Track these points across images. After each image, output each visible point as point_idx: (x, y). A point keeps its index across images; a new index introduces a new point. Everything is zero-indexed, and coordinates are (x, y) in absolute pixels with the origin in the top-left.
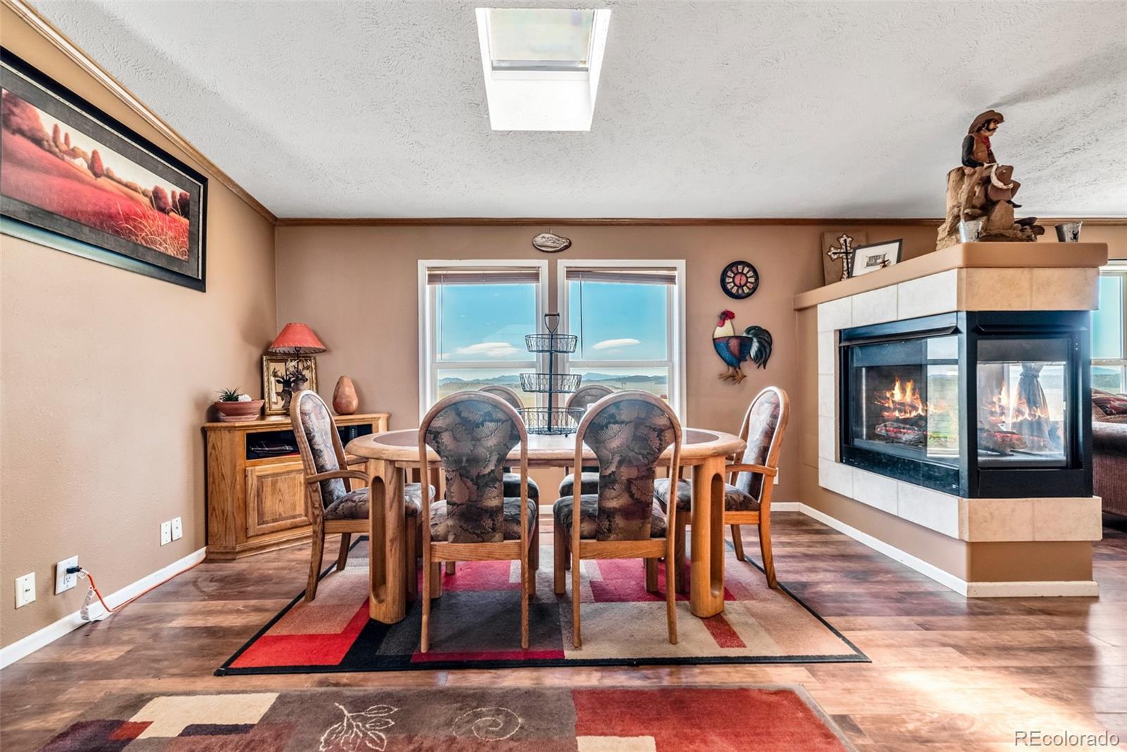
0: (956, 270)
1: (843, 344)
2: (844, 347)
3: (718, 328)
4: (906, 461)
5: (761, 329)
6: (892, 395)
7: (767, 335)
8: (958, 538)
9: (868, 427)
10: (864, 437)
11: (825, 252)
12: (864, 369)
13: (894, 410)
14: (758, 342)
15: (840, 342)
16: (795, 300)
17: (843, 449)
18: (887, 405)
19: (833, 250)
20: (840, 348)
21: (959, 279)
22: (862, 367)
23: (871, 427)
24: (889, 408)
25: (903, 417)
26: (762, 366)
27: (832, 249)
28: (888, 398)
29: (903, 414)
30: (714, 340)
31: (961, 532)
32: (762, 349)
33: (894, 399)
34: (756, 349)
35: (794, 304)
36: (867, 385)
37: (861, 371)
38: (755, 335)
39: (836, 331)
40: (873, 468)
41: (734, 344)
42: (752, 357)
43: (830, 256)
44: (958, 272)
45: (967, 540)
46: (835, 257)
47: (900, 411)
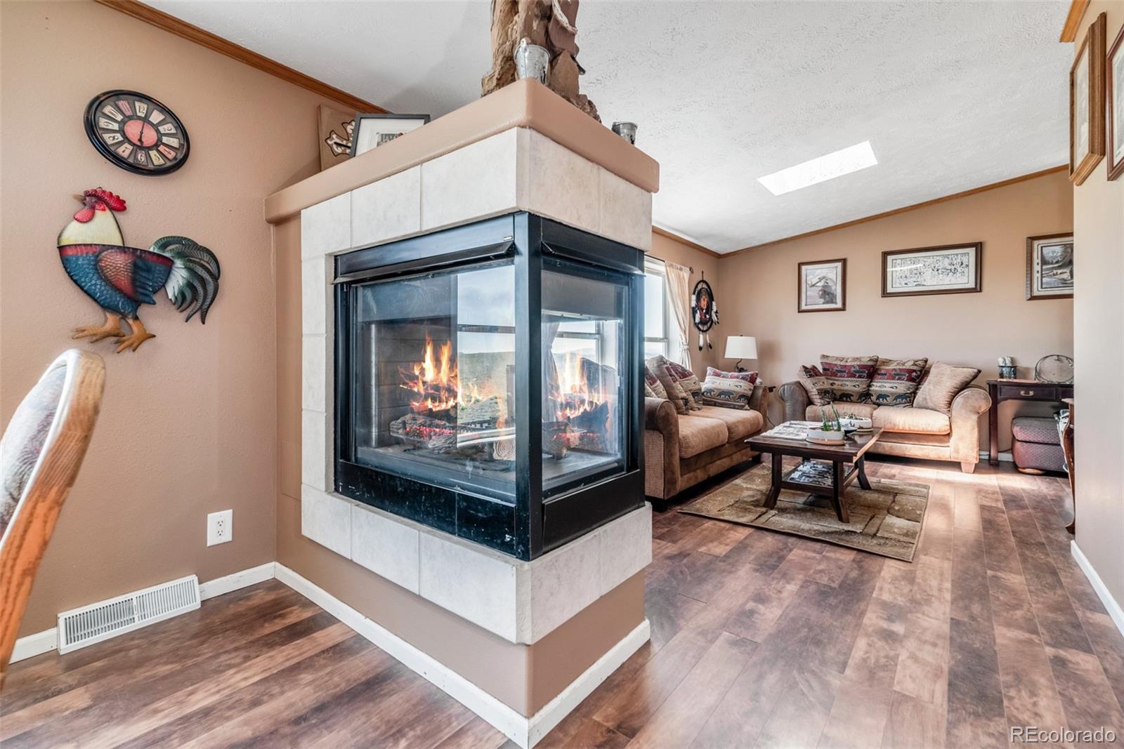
0: (516, 128)
1: (340, 280)
2: (342, 284)
3: (75, 224)
4: (434, 491)
5: (195, 244)
6: (422, 371)
7: (206, 257)
8: (514, 641)
9: (379, 426)
10: (374, 443)
11: (323, 137)
12: (373, 327)
13: (426, 398)
14: (187, 268)
15: (335, 277)
16: (269, 203)
17: (339, 468)
18: (416, 390)
19: (335, 139)
20: (336, 286)
21: (520, 148)
22: (370, 323)
23: (384, 427)
24: (419, 393)
25: (438, 409)
26: (197, 316)
27: (334, 136)
28: (417, 378)
29: (437, 404)
30: (61, 249)
31: (520, 630)
32: (197, 284)
33: (425, 379)
34: (181, 282)
35: (267, 212)
36: (378, 355)
37: (369, 329)
38: (181, 255)
39: (329, 255)
40: (382, 502)
41: (117, 263)
42: (171, 296)
43: (331, 147)
44: (518, 135)
45: (529, 642)
46: (339, 150)
47: (434, 400)
